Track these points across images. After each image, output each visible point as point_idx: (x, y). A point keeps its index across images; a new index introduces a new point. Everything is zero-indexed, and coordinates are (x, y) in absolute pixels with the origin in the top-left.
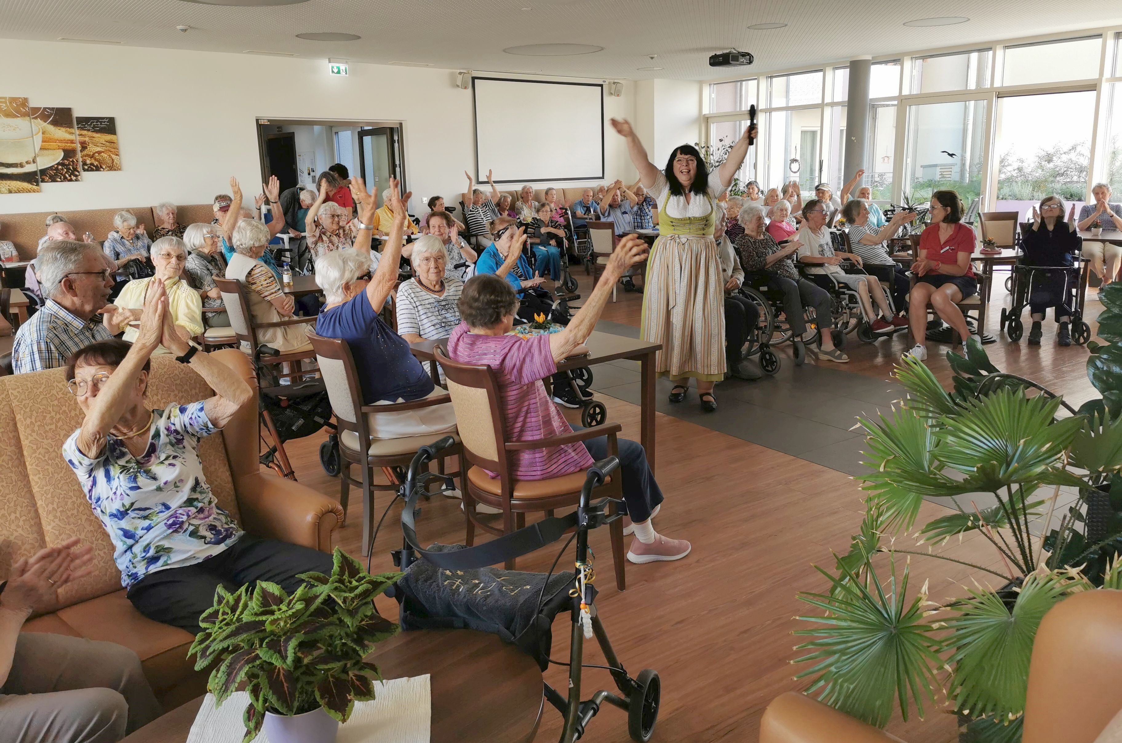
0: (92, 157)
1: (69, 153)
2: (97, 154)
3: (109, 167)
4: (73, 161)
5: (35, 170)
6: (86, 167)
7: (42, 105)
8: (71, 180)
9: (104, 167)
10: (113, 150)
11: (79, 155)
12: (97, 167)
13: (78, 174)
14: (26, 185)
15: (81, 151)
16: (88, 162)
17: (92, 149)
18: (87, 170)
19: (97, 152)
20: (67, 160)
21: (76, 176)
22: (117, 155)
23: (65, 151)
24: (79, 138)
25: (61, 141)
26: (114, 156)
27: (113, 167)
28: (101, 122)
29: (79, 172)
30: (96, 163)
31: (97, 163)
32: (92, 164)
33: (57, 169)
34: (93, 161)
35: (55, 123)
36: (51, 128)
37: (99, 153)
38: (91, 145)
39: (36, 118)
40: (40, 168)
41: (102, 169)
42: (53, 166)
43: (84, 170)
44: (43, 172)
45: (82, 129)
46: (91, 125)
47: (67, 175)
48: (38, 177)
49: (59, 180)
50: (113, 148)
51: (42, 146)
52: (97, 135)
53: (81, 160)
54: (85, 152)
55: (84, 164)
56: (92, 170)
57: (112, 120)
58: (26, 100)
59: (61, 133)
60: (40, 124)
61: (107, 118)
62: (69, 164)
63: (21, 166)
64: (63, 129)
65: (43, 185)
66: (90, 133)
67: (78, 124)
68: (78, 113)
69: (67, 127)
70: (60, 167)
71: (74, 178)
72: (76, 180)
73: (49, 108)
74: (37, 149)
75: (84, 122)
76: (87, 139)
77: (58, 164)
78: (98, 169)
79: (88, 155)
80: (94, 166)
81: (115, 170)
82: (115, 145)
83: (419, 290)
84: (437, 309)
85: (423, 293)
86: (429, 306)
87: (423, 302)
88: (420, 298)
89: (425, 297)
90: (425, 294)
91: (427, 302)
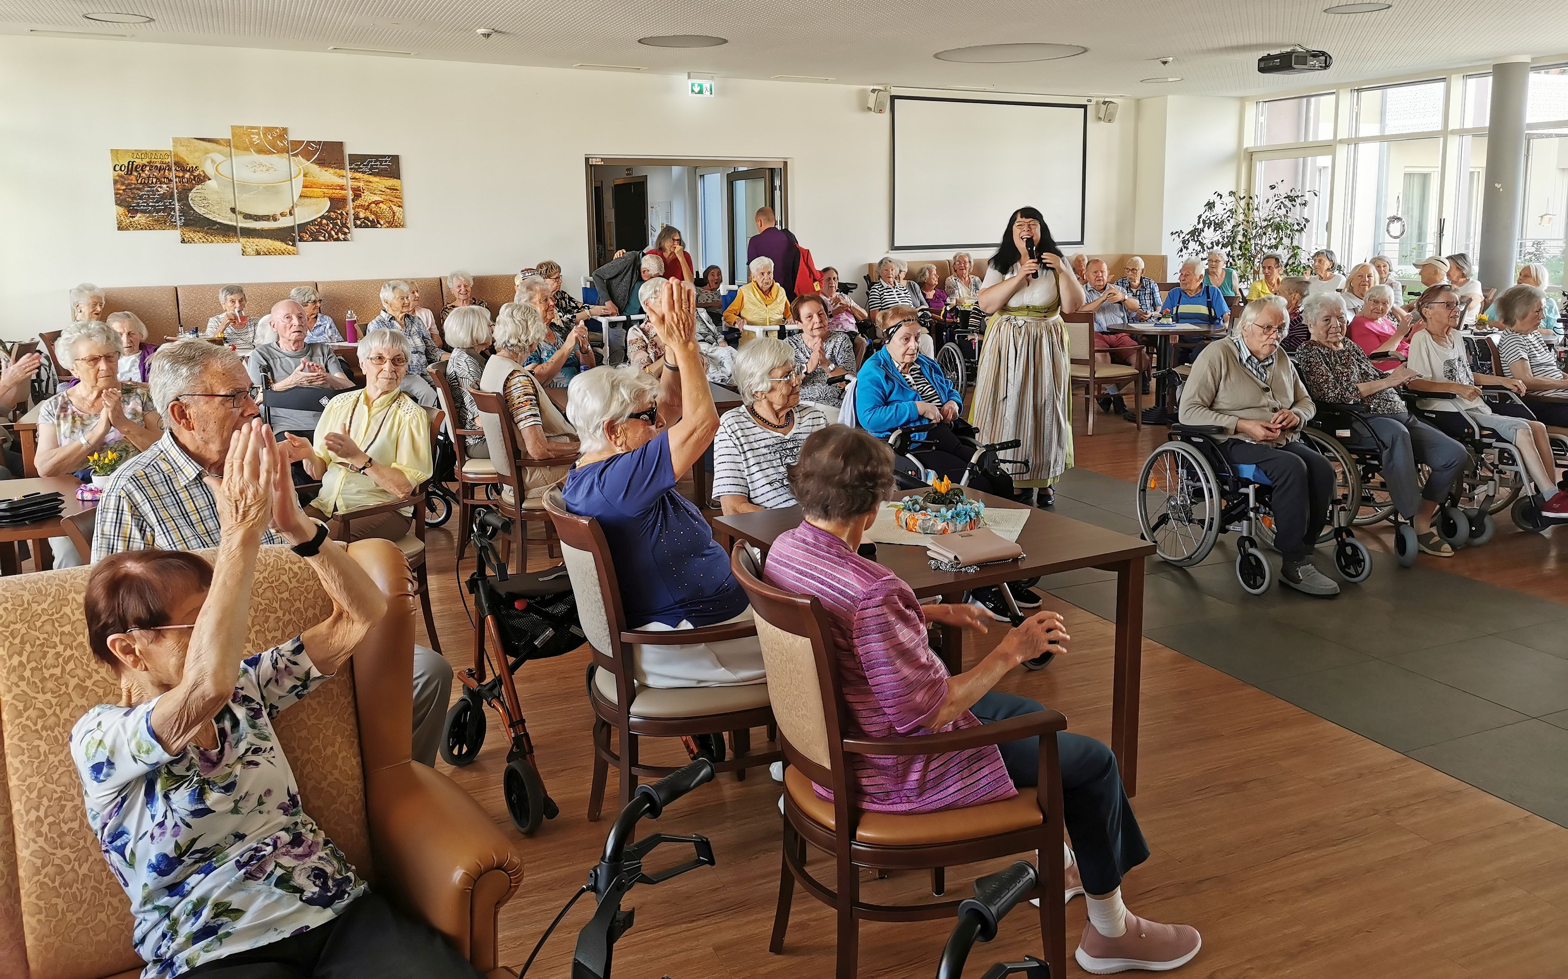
0: (367, 208)
1: (337, 203)
2: (373, 205)
3: (389, 222)
4: (342, 214)
5: (293, 224)
6: (358, 222)
7: (306, 140)
8: (338, 239)
9: (382, 223)
10: (395, 200)
11: (350, 205)
12: (372, 222)
13: (347, 231)
14: (279, 245)
15: (353, 201)
16: (362, 215)
17: (368, 197)
18: (360, 226)
19: (373, 202)
20: (335, 212)
21: (345, 234)
22: (400, 207)
23: (331, 199)
24: (350, 183)
25: (328, 187)
26: (395, 208)
27: (393, 223)
28: (381, 162)
29: (348, 229)
30: (372, 217)
32: (366, 218)
33: (320, 224)
34: (368, 214)
35: (321, 162)
36: (315, 169)
37: (377, 203)
38: (366, 193)
39: (296, 155)
40: (298, 223)
41: (379, 226)
42: (315, 220)
43: (356, 226)
44: (302, 227)
45: (357, 170)
46: (367, 165)
47: (333, 233)
48: (296, 234)
49: (322, 238)
50: (396, 196)
51: (302, 192)
52: (376, 179)
53: (352, 212)
54: (358, 202)
55: (357, 218)
56: (367, 226)
57: (395, 159)
58: (285, 130)
59: (328, 176)
60: (301, 164)
61: (389, 156)
62: (337, 218)
63: (275, 220)
64: (331, 171)
65: (300, 244)
66: (366, 177)
67: (350, 164)
68: (350, 149)
69: (336, 168)
70: (324, 221)
71: (341, 236)
72: (345, 240)
73: (313, 142)
74: (296, 198)
75: (360, 162)
76: (361, 184)
77: (322, 217)
78: (374, 225)
79: (362, 206)
80: (369, 221)
81: (396, 227)
82: (398, 193)
83: (750, 424)
84: (778, 456)
85: (758, 430)
86: (765, 451)
87: (755, 445)
88: (752, 439)
89: (758, 437)
90: (761, 431)
91: (763, 443)
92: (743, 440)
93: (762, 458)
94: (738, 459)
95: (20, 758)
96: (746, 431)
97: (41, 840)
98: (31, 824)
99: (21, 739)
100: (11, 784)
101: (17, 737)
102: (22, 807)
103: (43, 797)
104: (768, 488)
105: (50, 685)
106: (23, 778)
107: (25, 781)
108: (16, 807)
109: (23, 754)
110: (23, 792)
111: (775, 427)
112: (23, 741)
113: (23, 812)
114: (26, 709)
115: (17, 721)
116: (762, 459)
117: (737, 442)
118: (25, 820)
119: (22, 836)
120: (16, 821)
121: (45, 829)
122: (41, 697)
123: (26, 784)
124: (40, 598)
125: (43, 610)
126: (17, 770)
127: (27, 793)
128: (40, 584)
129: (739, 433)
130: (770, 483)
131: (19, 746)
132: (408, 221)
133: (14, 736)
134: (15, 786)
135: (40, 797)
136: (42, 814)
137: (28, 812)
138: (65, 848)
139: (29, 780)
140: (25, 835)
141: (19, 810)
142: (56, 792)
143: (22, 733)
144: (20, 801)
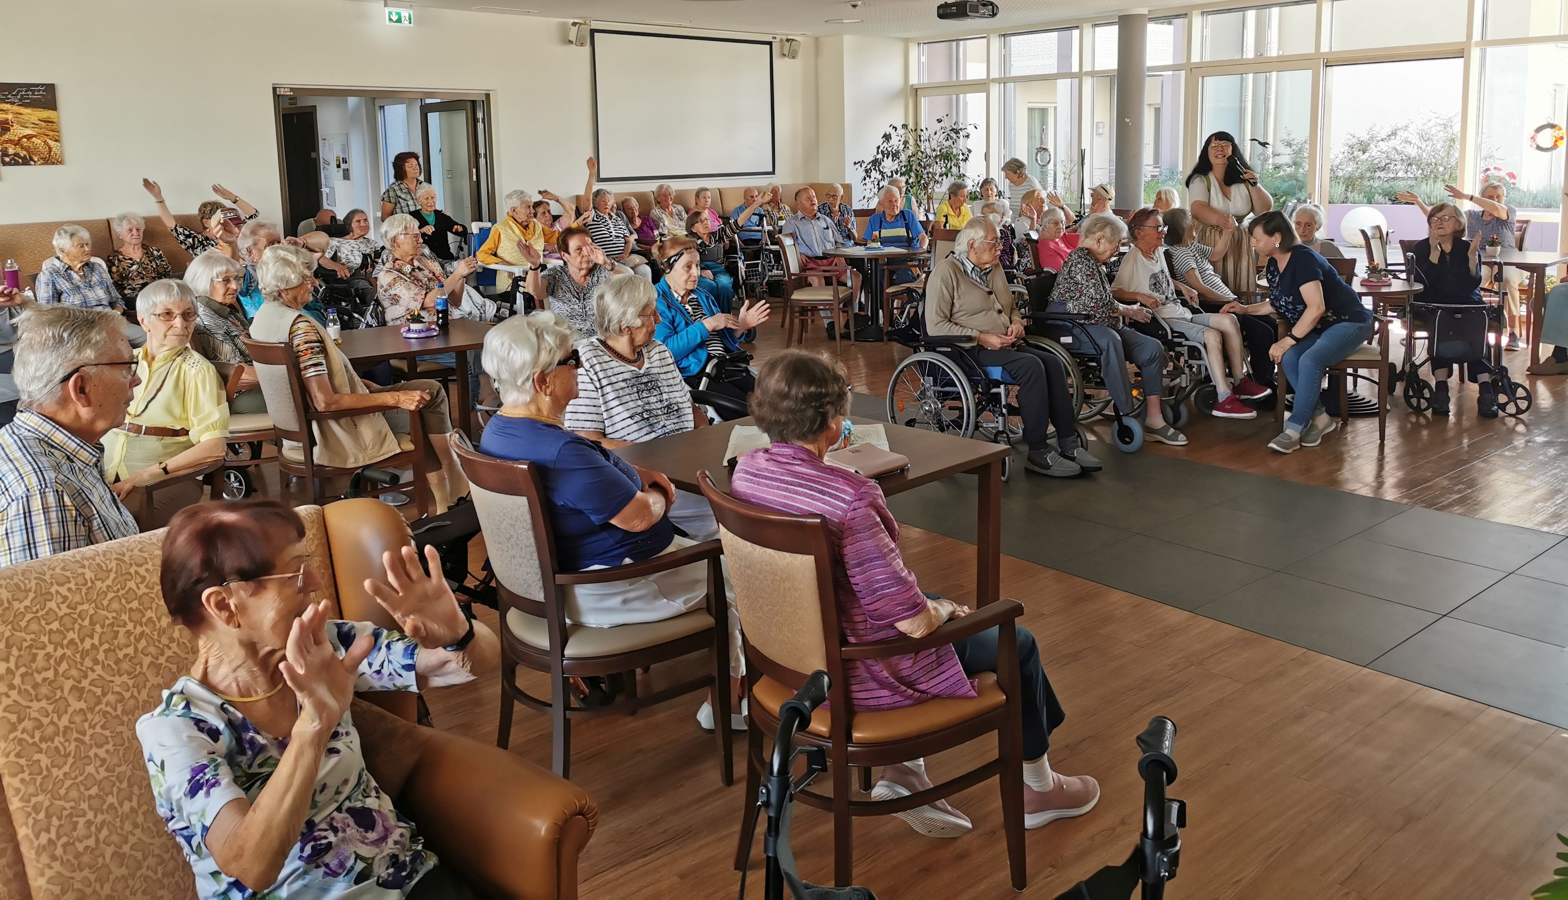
0: (17, 143)
2: (25, 140)
3: (44, 159)
6: (7, 159)
9: (36, 159)
10: (51, 133)
12: (24, 158)
16: (11, 151)
17: (17, 132)
18: (10, 164)
19: (25, 137)
22: (56, 141)
26: (51, 143)
27: (50, 159)
28: (33, 92)
30: (23, 153)
31: (25, 153)
32: (17, 155)
34: (18, 150)
37: (29, 137)
38: (16, 126)
41: (32, 163)
43: (5, 164)
45: (3, 101)
46: (16, 95)
50: (52, 129)
52: (25, 111)
54: (7, 137)
55: (5, 154)
56: (17, 164)
57: (50, 88)
61: (42, 85)
66: (15, 108)
76: (10, 117)
78: (26, 161)
79: (10, 141)
80: (20, 157)
81: (53, 163)
82: (54, 126)
83: (607, 358)
84: (635, 389)
85: (614, 364)
86: (623, 384)
87: (614, 379)
88: (610, 373)
89: (616, 370)
90: (617, 364)
91: (621, 377)
92: (601, 375)
93: (621, 391)
94: (594, 395)
95: (21, 776)
96: (604, 364)
97: (56, 865)
98: (44, 848)
99: (18, 755)
100: (12, 808)
101: (12, 754)
102: (29, 831)
103: (52, 817)
104: (630, 421)
105: (44, 690)
106: (26, 797)
107: (29, 801)
108: (22, 832)
109: (23, 772)
110: (29, 814)
111: (629, 362)
112: (21, 757)
113: (32, 836)
114: (20, 720)
115: (12, 736)
116: (621, 393)
117: (595, 378)
118: (36, 844)
119: (35, 863)
120: (24, 849)
121: (59, 851)
122: (35, 705)
123: (32, 804)
124: (21, 595)
125: (26, 607)
126: (18, 790)
127: (34, 815)
128: (16, 580)
129: (598, 368)
130: (630, 417)
131: (17, 763)
132: (68, 156)
133: (9, 753)
134: (18, 808)
135: (48, 816)
136: (53, 836)
137: (37, 836)
138: (84, 869)
139: (34, 800)
140: (38, 861)
141: (27, 836)
142: (65, 809)
143: (19, 748)
144: (26, 824)
